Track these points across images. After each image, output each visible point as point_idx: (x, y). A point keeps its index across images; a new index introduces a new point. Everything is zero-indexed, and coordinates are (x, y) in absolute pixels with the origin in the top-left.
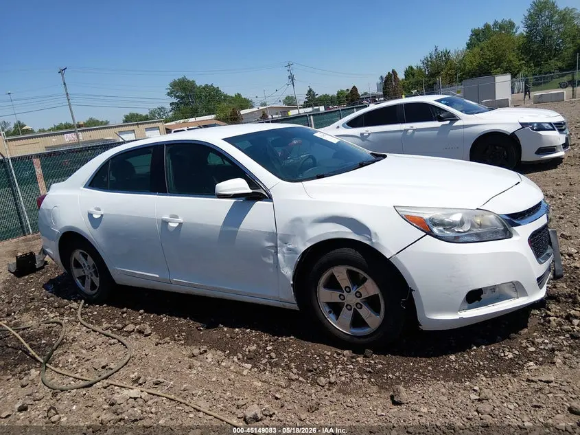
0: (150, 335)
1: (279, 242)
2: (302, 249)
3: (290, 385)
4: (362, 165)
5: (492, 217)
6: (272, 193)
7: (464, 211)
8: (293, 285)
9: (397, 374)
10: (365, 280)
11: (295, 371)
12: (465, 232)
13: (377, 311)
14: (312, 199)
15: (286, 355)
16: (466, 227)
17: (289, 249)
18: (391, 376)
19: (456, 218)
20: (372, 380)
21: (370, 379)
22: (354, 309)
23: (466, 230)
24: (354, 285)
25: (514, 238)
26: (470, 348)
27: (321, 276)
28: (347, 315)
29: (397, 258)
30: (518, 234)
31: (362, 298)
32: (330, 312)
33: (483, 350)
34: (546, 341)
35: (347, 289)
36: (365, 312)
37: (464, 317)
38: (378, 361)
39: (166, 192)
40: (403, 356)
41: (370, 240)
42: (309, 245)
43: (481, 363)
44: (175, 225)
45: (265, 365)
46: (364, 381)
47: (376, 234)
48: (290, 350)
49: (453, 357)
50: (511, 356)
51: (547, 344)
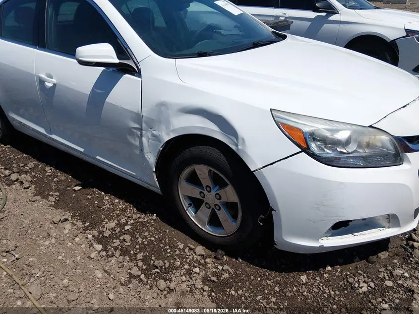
0: (28, 188)
1: (144, 125)
2: (166, 138)
3: (130, 282)
4: (256, 45)
5: (385, 138)
6: (141, 66)
7: (354, 127)
8: (156, 172)
9: (240, 292)
10: (226, 185)
11: (140, 264)
12: (349, 153)
13: (235, 217)
14: (184, 84)
15: (140, 239)
16: (352, 148)
17: (153, 135)
18: (233, 292)
19: (343, 135)
20: (213, 294)
21: (211, 291)
22: (213, 209)
23: (350, 151)
24: (216, 186)
25: (405, 166)
26: (325, 268)
27: (182, 170)
28: (205, 213)
29: (262, 173)
30: (409, 162)
31: (221, 201)
32: (190, 205)
33: (337, 274)
34: (406, 275)
35: (208, 189)
36: (223, 215)
37: (325, 246)
38: (226, 267)
39: (45, 48)
40: (254, 265)
41: (237, 145)
42: (172, 136)
43: (332, 293)
44: (50, 85)
45: (116, 248)
46: (205, 293)
47: (243, 140)
48: (147, 234)
49: (304, 278)
50: (365, 289)
51: (406, 278)
